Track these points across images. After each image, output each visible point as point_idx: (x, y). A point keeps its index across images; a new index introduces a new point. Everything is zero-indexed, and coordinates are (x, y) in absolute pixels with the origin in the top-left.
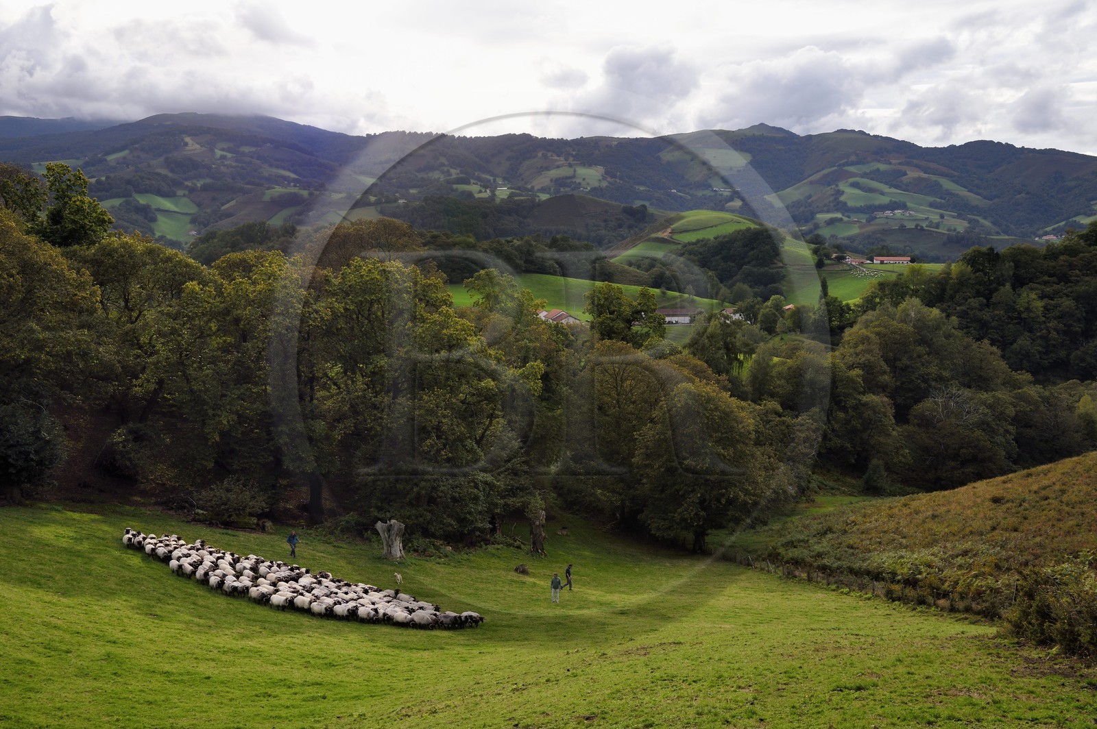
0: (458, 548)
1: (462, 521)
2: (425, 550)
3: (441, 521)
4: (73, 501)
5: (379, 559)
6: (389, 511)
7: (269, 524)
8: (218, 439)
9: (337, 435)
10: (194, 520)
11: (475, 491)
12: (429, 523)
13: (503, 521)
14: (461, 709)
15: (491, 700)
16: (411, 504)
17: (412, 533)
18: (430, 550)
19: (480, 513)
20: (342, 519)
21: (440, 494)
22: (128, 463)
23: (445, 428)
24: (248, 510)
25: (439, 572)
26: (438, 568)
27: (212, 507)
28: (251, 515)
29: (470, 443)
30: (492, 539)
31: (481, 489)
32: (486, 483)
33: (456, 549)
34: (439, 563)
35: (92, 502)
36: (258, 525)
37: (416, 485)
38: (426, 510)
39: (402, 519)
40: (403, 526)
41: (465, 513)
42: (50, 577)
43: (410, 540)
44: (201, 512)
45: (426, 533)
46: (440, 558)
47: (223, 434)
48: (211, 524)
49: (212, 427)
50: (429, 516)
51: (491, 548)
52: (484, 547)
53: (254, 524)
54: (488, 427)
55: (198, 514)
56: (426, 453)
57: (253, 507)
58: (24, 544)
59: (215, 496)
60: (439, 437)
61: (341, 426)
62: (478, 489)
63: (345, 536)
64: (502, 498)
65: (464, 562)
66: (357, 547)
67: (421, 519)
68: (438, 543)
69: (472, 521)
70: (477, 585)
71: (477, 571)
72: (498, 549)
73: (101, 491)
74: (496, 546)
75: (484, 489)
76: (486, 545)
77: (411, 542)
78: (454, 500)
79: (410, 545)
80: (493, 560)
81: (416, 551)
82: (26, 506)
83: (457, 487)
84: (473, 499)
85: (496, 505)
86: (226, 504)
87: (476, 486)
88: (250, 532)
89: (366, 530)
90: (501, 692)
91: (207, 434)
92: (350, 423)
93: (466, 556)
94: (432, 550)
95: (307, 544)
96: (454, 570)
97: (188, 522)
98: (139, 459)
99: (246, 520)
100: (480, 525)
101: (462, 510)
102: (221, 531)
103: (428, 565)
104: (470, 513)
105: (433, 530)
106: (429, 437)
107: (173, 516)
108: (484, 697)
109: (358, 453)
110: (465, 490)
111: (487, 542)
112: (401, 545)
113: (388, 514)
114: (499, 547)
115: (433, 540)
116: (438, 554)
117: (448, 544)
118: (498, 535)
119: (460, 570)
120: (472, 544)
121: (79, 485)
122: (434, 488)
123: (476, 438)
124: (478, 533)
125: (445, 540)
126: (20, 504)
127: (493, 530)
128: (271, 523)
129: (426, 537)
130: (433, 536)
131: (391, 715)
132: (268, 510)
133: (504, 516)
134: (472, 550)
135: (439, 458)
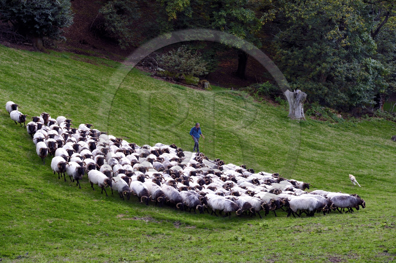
0: (347, 117)
1: (352, 96)
2: (320, 115)
3: (335, 95)
4: (77, 53)
5: (285, 117)
6: (296, 83)
7: (207, 84)
8: (175, 17)
9: (261, 21)
10: (156, 75)
11: (366, 74)
12: (326, 95)
13: (386, 99)
14: (340, 234)
15: (365, 230)
16: (313, 79)
17: (312, 101)
18: (325, 116)
19: (368, 91)
20: (261, 85)
21: (337, 74)
22: (113, 30)
23: (347, 21)
24: (193, 72)
25: (330, 133)
26: (329, 129)
27: (168, 67)
28: (195, 75)
29: (366, 36)
30: (375, 113)
31: (371, 73)
32: (376, 68)
33: (345, 117)
34: (330, 126)
35: (88, 55)
36: (199, 83)
37: (319, 65)
38: (325, 85)
39: (305, 90)
40: (306, 95)
41: (356, 91)
42: (61, 103)
43: (310, 107)
44: (161, 69)
45: (323, 102)
46: (332, 122)
47: (179, 14)
48: (167, 79)
49: (171, 7)
50: (326, 90)
51: (373, 119)
52: (368, 118)
53: (197, 82)
54: (383, 23)
55: (158, 71)
56: (329, 41)
57: (197, 70)
58: (45, 79)
59: (171, 59)
60: (341, 29)
61: (266, 14)
62: (369, 73)
63: (262, 98)
64: (387, 81)
65: (350, 128)
66: (269, 107)
67: (320, 92)
68: (331, 111)
69: (361, 97)
70: (359, 146)
71: (360, 136)
72: (379, 121)
73: (94, 48)
74: (378, 118)
75: (373, 73)
76: (370, 117)
77: (311, 108)
78: (348, 79)
79: (310, 110)
80: (374, 129)
81: (313, 115)
82: (46, 52)
83: (351, 69)
84: (363, 80)
85: (382, 87)
86: (178, 66)
87: (367, 70)
88: (194, 88)
89: (277, 95)
90: (373, 226)
91: (168, 13)
92: (272, 12)
93: (352, 123)
94: (326, 116)
95: (233, 101)
96: (342, 132)
97: (151, 76)
98: (120, 27)
99: (192, 79)
100: (366, 100)
101: (353, 87)
102: (174, 85)
103: (322, 127)
104: (359, 91)
105: (329, 101)
106: (333, 28)
107: (142, 70)
108: (359, 228)
109: (277, 37)
110: (358, 73)
111: (371, 115)
112: (303, 109)
113: (295, 85)
114: (380, 119)
115: (327, 108)
116: (330, 119)
117: (339, 112)
118: (380, 110)
119: (346, 133)
120: (359, 115)
121: (80, 41)
122: (332, 69)
123: (372, 32)
124: (364, 107)
125: (337, 109)
126: (42, 50)
127: (377, 106)
128: (209, 83)
129: (322, 105)
130: (328, 105)
131: (287, 229)
132: (207, 73)
133: (387, 96)
134: (358, 119)
135: (339, 46)
